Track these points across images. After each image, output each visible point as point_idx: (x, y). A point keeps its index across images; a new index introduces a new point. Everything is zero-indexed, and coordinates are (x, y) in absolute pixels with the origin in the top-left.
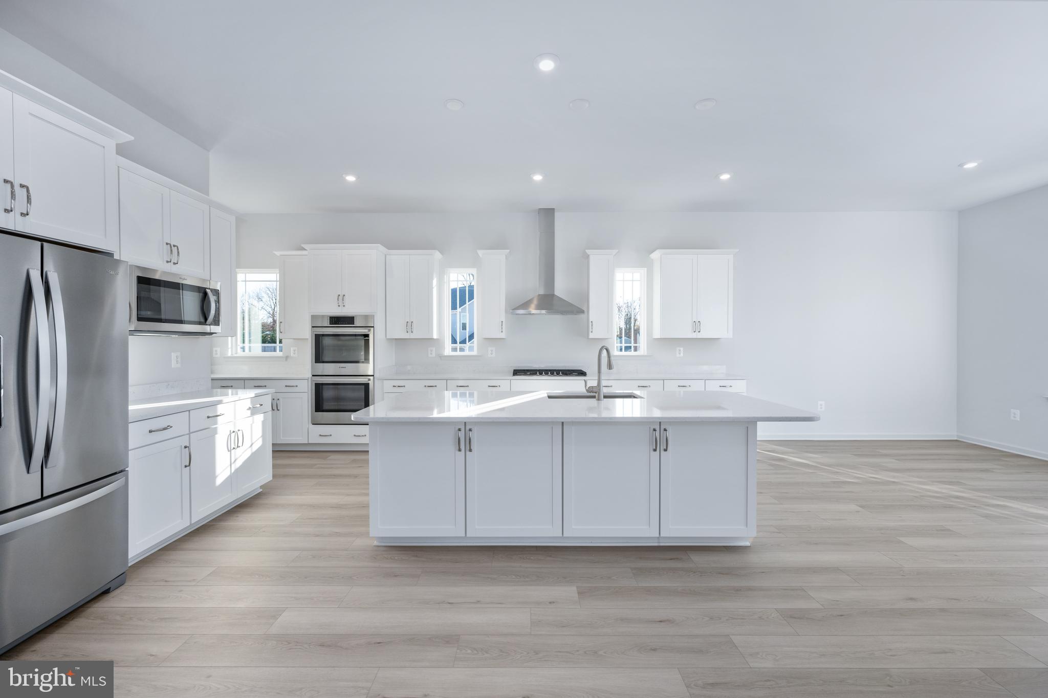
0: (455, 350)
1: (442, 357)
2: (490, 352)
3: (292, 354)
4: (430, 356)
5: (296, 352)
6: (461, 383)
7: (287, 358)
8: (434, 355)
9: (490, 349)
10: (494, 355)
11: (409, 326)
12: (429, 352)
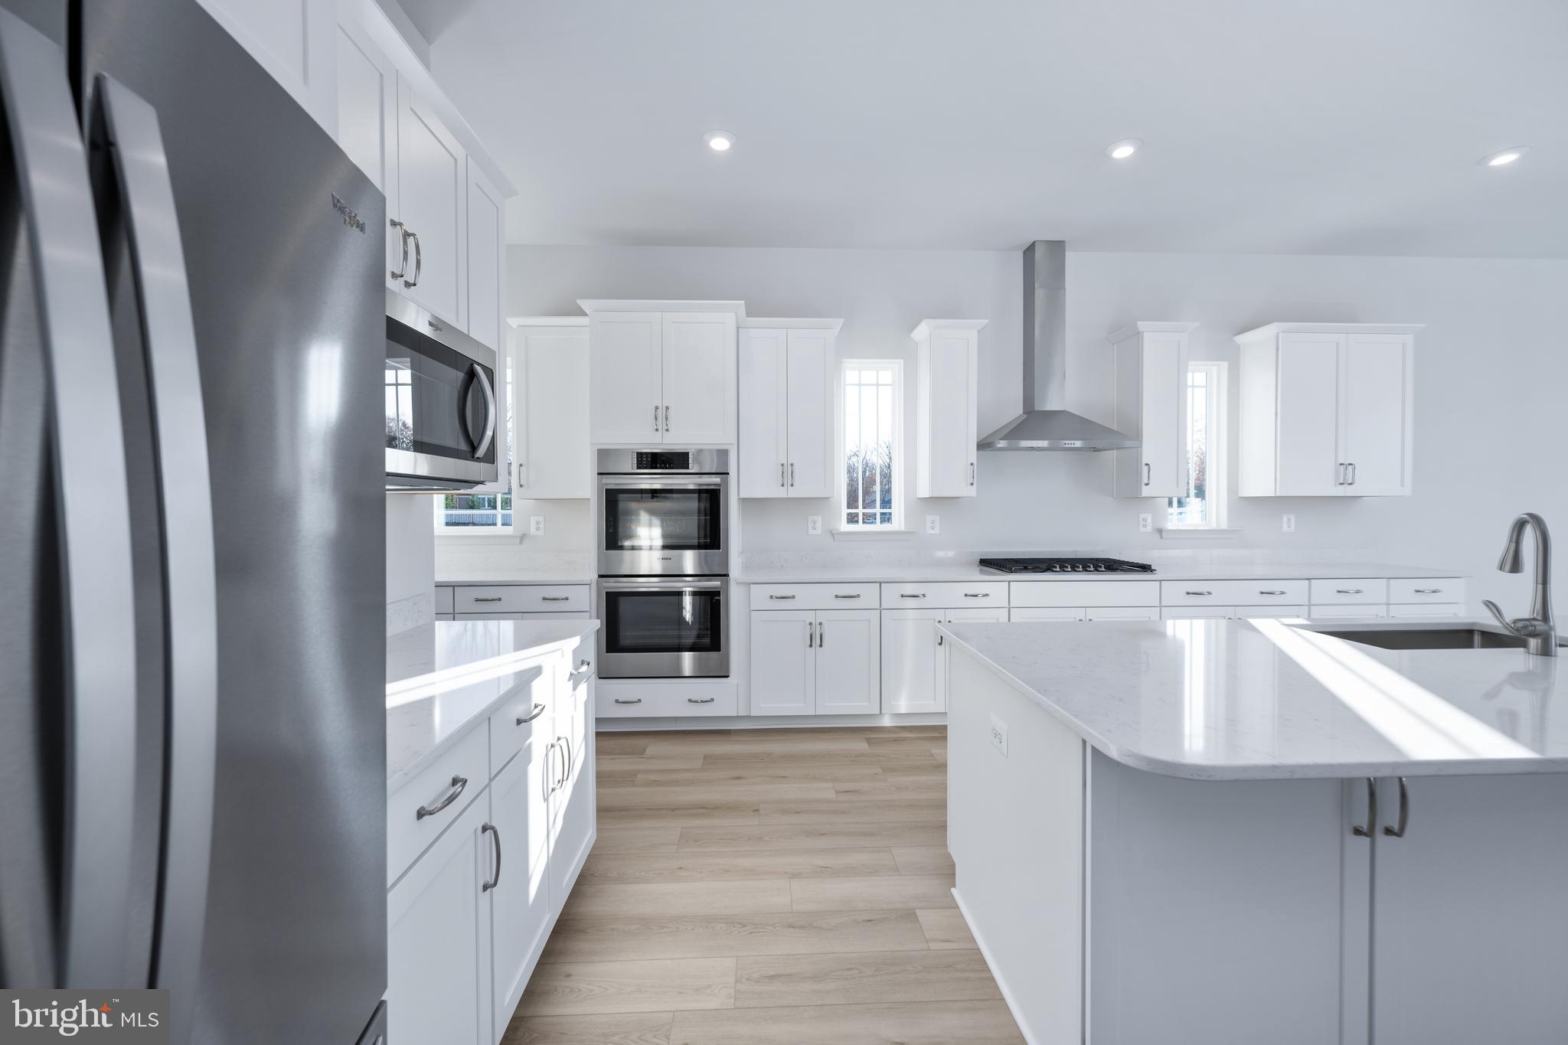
0: (852, 519)
1: (833, 534)
2: (929, 524)
3: (533, 531)
4: (811, 532)
5: (541, 526)
6: (909, 589)
7: (523, 538)
8: (819, 531)
9: (929, 518)
10: (937, 531)
11: (787, 474)
12: (810, 525)
